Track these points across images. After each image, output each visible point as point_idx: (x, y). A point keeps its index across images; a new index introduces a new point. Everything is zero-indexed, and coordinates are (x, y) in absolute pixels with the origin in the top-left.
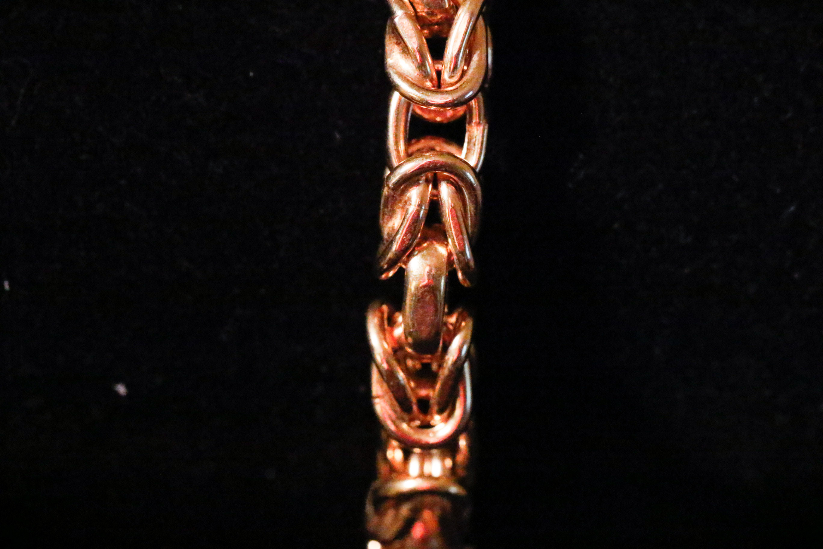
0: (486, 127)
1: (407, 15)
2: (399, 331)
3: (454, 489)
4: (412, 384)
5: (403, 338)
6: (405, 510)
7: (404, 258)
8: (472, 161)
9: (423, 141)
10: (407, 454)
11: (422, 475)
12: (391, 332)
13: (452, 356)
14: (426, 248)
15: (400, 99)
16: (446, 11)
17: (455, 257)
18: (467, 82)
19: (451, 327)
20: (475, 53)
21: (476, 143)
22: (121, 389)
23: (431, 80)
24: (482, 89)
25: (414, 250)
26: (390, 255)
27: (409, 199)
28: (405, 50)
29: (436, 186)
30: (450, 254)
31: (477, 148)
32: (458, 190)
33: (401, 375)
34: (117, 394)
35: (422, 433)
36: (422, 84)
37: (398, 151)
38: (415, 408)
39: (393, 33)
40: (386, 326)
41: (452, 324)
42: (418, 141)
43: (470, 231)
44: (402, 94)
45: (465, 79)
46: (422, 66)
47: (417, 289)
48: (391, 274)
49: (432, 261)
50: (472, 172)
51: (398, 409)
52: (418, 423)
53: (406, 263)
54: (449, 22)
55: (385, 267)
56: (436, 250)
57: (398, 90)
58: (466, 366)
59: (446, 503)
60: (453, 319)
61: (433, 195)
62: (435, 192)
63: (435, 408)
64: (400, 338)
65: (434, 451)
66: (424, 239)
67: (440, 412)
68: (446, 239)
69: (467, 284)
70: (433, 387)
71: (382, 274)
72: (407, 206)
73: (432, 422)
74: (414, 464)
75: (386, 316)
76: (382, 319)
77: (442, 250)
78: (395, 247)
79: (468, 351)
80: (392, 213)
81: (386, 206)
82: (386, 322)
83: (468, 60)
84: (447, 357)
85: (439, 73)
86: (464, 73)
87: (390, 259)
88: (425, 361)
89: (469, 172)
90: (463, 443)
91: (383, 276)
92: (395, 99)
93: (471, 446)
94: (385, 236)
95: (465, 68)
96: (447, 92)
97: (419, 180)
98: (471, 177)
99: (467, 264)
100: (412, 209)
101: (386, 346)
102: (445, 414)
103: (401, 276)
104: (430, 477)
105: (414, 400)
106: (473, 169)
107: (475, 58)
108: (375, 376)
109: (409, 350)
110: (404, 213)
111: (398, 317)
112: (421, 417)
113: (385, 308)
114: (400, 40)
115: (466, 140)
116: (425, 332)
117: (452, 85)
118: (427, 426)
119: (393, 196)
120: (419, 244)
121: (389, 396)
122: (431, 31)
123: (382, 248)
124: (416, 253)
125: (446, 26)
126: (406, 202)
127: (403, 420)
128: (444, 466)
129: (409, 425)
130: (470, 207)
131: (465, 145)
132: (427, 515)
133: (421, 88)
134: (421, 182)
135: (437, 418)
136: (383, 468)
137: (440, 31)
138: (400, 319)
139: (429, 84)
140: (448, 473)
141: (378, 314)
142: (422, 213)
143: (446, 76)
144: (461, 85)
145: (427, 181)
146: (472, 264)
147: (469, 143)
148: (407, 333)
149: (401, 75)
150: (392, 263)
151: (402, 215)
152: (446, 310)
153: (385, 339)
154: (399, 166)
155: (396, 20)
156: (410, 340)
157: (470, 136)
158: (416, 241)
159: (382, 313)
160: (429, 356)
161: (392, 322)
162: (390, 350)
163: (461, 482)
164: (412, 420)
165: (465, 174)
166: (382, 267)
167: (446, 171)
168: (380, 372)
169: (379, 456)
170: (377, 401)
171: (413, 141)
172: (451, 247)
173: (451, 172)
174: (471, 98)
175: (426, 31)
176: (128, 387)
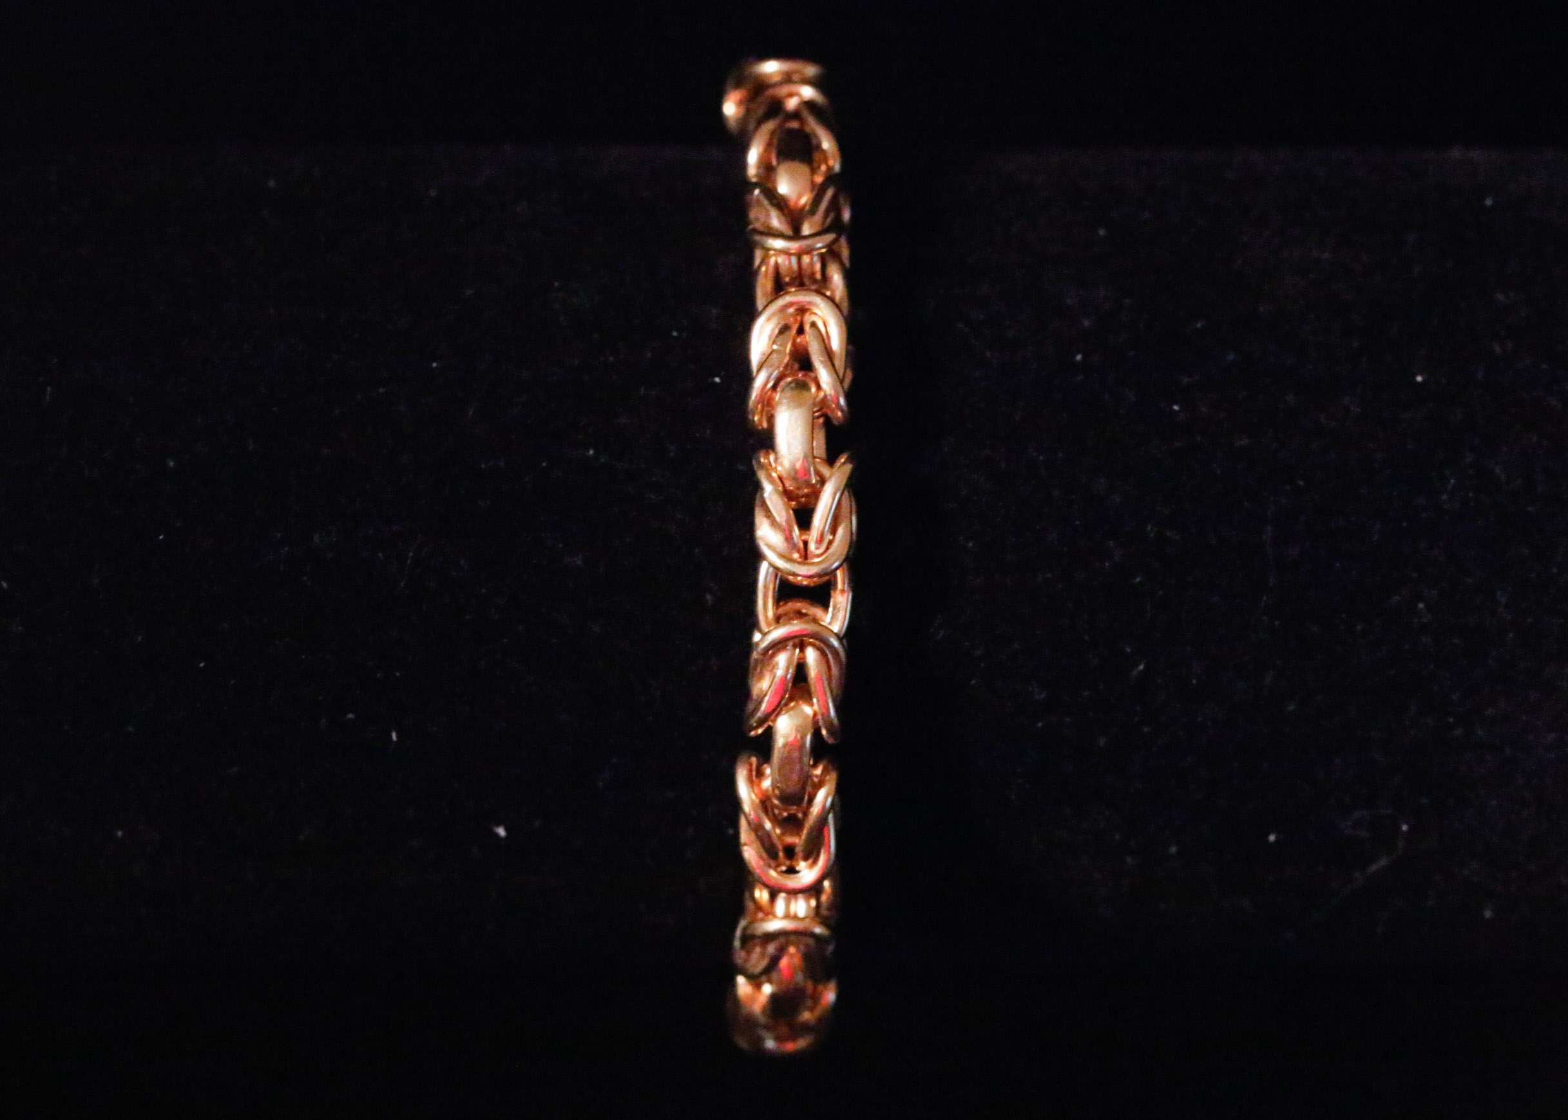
0: (850, 595)
1: (776, 490)
2: (766, 784)
3: (818, 930)
4: (778, 831)
5: (770, 789)
6: (771, 949)
7: (772, 717)
8: (836, 628)
9: (790, 604)
10: (773, 896)
11: (787, 916)
12: (760, 782)
13: (816, 809)
14: (793, 708)
15: (768, 569)
16: (813, 486)
17: (819, 717)
18: (833, 554)
19: (816, 780)
20: (840, 526)
21: (841, 609)
22: (501, 832)
23: (798, 551)
24: (847, 559)
25: (781, 709)
26: (759, 714)
27: (777, 664)
28: (774, 523)
29: (802, 650)
30: (815, 714)
31: (841, 615)
32: (823, 654)
33: (768, 825)
34: (497, 835)
35: (789, 878)
36: (791, 555)
37: (766, 617)
38: (781, 854)
39: (762, 505)
40: (754, 778)
41: (817, 776)
42: (786, 603)
43: (835, 691)
44: (771, 565)
45: (830, 551)
46: (789, 538)
47: (785, 745)
48: (760, 731)
49: (797, 721)
50: (836, 638)
51: (765, 855)
52: (784, 868)
53: (774, 721)
54: (815, 494)
55: (755, 724)
56: (802, 710)
57: (767, 561)
58: (831, 816)
59: (811, 942)
60: (818, 771)
61: (799, 659)
62: (801, 654)
63: (801, 855)
64: (767, 791)
65: (800, 896)
66: (791, 699)
67: (806, 859)
68: (811, 699)
69: (830, 741)
70: (798, 835)
71: (751, 731)
72: (775, 670)
73: (798, 868)
74: (780, 905)
75: (754, 766)
76: (750, 771)
77: (808, 710)
78: (764, 706)
79: (833, 804)
80: (761, 677)
81: (755, 669)
82: (754, 773)
83: (834, 531)
84: (812, 810)
85: (806, 543)
86: (830, 543)
87: (759, 718)
88: (791, 812)
89: (833, 638)
90: (826, 884)
91: (753, 733)
92: (764, 567)
93: (834, 887)
94: (755, 697)
95: (831, 537)
96: (813, 564)
97: (787, 646)
98: (835, 643)
99: (831, 723)
100: (780, 673)
101: (753, 796)
102: (810, 861)
103: (769, 734)
104: (795, 917)
105: (780, 847)
106: (837, 635)
107: (840, 531)
108: (743, 823)
109: (776, 802)
110: (772, 676)
111: (766, 768)
112: (788, 863)
113: (754, 760)
114: (768, 514)
115: (831, 604)
116: (792, 787)
117: (819, 556)
118: (792, 871)
119: (762, 661)
120: (786, 705)
121: (757, 844)
122: (799, 503)
123: (751, 707)
124: (783, 712)
125: (813, 497)
126: (774, 667)
127: (770, 866)
128: (809, 905)
129: (776, 870)
130: (835, 670)
131: (831, 609)
132: (792, 950)
133: (790, 560)
134: (788, 648)
135: (802, 865)
136: (750, 905)
137: (807, 504)
138: (768, 771)
139: (796, 556)
140: (812, 914)
141: (747, 766)
142: (789, 676)
143: (812, 547)
144: (826, 557)
145: (795, 646)
146: (836, 721)
147: (834, 608)
148: (774, 786)
149: (770, 546)
150: (761, 722)
151: (770, 678)
152: (811, 762)
153: (753, 791)
154: (769, 632)
155: (766, 495)
156: (777, 792)
157: (834, 602)
158: (783, 702)
159: (751, 765)
160: (795, 807)
161: (760, 774)
162: (757, 801)
163: (824, 922)
164: (778, 865)
165: (828, 640)
166: (752, 725)
167: (811, 638)
168: (749, 823)
169: (747, 894)
170: (745, 848)
171: (781, 604)
172: (816, 707)
173: (817, 639)
174: (837, 568)
175: (794, 503)
176: (506, 830)
